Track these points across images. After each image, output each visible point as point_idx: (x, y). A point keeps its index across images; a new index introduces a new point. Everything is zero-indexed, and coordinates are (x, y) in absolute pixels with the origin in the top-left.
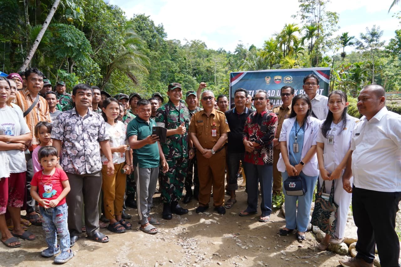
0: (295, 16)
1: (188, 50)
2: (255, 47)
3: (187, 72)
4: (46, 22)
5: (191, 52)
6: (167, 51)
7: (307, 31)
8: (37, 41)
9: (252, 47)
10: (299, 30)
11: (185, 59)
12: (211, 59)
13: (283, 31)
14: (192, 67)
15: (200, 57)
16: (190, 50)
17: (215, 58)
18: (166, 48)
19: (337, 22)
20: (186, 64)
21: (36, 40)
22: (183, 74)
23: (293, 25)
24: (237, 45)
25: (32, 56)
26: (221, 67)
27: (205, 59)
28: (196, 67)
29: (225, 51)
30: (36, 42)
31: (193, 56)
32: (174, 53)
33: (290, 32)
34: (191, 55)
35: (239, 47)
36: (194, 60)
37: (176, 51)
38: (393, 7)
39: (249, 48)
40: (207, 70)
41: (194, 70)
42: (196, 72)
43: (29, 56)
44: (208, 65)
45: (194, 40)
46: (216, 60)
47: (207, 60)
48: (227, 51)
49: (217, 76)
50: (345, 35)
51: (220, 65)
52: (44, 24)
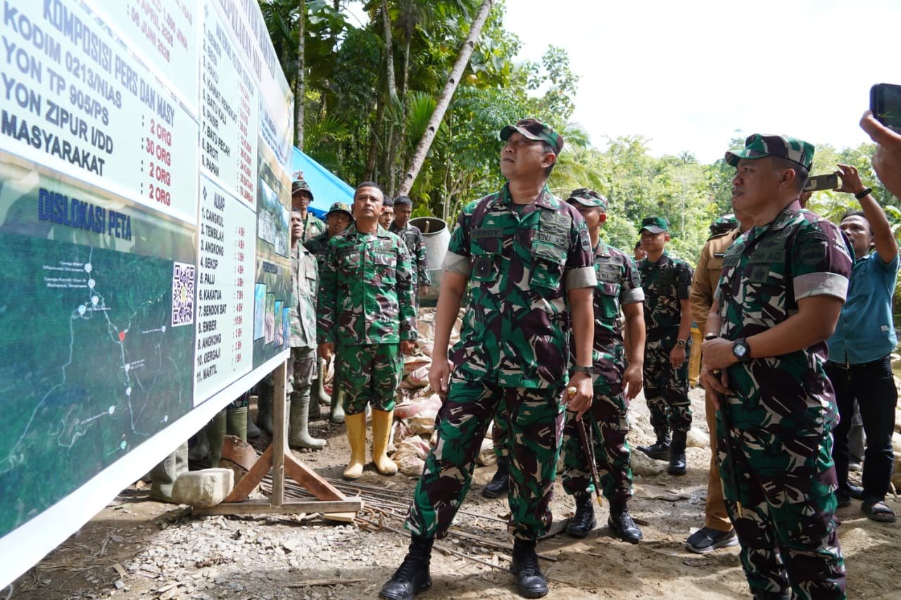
4: (452, 81)
8: (432, 129)
21: (429, 126)
24: (730, 142)
25: (419, 168)
30: (429, 132)
36: (628, 182)
40: (661, 204)
43: (413, 169)
44: (664, 190)
49: (689, 215)
52: (447, 86)
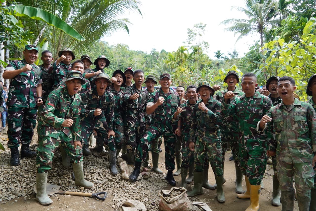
0: (185, 42)
1: (114, 50)
2: (165, 51)
3: (114, 67)
5: (117, 51)
6: (99, 51)
7: (193, 50)
9: (163, 51)
10: (187, 50)
11: (113, 57)
12: (132, 58)
13: (179, 50)
14: (118, 64)
15: (123, 56)
16: (116, 50)
17: (135, 58)
18: (99, 49)
19: (209, 47)
20: (113, 62)
22: (111, 69)
23: (184, 47)
26: (139, 65)
27: (128, 58)
28: (120, 64)
29: (143, 52)
31: (119, 55)
32: (104, 53)
33: (182, 51)
34: (117, 54)
35: (153, 50)
37: (106, 51)
38: (237, 42)
39: (161, 51)
41: (119, 66)
42: (121, 67)
45: (119, 44)
46: (136, 60)
47: (130, 59)
48: (145, 52)
50: (219, 52)
51: (139, 63)
